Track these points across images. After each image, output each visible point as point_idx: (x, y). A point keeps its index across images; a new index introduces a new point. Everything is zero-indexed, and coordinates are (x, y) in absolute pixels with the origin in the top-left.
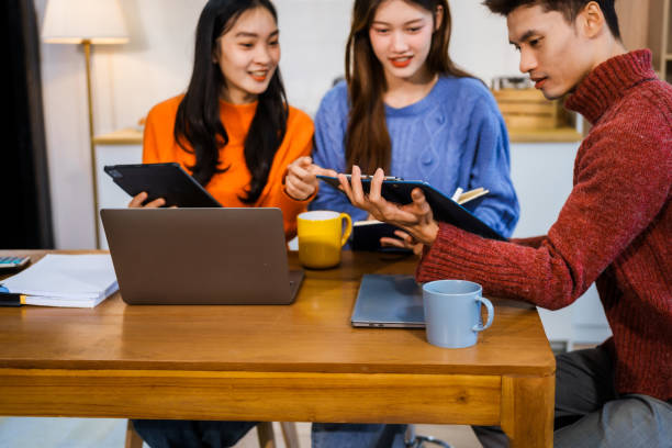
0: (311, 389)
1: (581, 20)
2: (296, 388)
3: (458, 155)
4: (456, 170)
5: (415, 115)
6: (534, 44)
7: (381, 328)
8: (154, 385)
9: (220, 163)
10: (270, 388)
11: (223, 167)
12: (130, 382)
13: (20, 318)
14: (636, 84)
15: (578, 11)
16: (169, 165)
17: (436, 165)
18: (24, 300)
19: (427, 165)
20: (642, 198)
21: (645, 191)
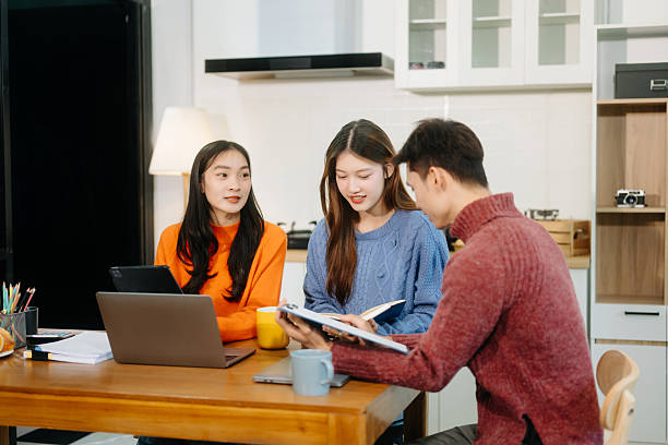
0: (206, 416)
3: (404, 271)
4: (401, 282)
5: (376, 239)
7: (272, 383)
9: (209, 271)
10: (179, 415)
11: (212, 273)
12: (93, 406)
13: (47, 368)
14: (489, 221)
16: (162, 267)
17: (387, 278)
18: (50, 357)
20: (480, 309)
21: (483, 304)
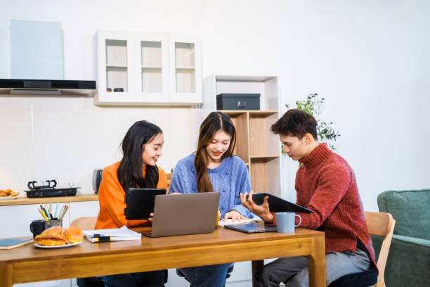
1: (304, 139)
2: (249, 248)
5: (216, 172)
6: (288, 146)
7: (258, 232)
8: (201, 252)
15: (303, 136)
18: (111, 239)
19: (224, 191)
